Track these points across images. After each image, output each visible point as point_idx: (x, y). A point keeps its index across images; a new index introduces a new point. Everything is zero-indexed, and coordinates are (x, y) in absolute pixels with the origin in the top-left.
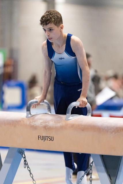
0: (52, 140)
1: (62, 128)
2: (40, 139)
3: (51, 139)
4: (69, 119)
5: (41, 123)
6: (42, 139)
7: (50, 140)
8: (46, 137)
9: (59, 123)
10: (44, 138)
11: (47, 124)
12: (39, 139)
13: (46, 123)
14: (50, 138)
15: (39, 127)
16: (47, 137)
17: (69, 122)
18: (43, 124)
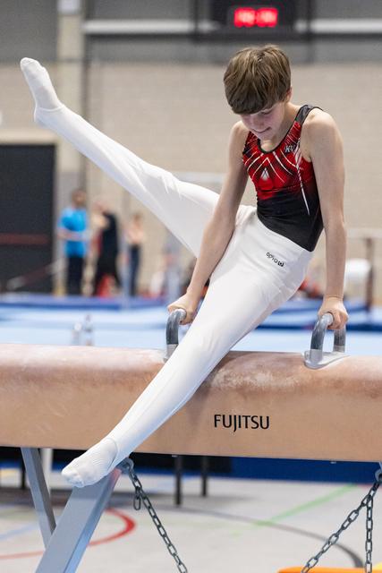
0: (265, 425)
1: (302, 390)
2: (220, 424)
3: (259, 425)
4: (320, 363)
5: (225, 377)
6: (227, 423)
7: (256, 426)
8: (243, 420)
9: (288, 376)
10: (234, 422)
11: (248, 379)
12: (216, 426)
13: (245, 376)
14: (258, 420)
15: (220, 389)
16: (246, 417)
17: (321, 373)
18: (234, 381)
